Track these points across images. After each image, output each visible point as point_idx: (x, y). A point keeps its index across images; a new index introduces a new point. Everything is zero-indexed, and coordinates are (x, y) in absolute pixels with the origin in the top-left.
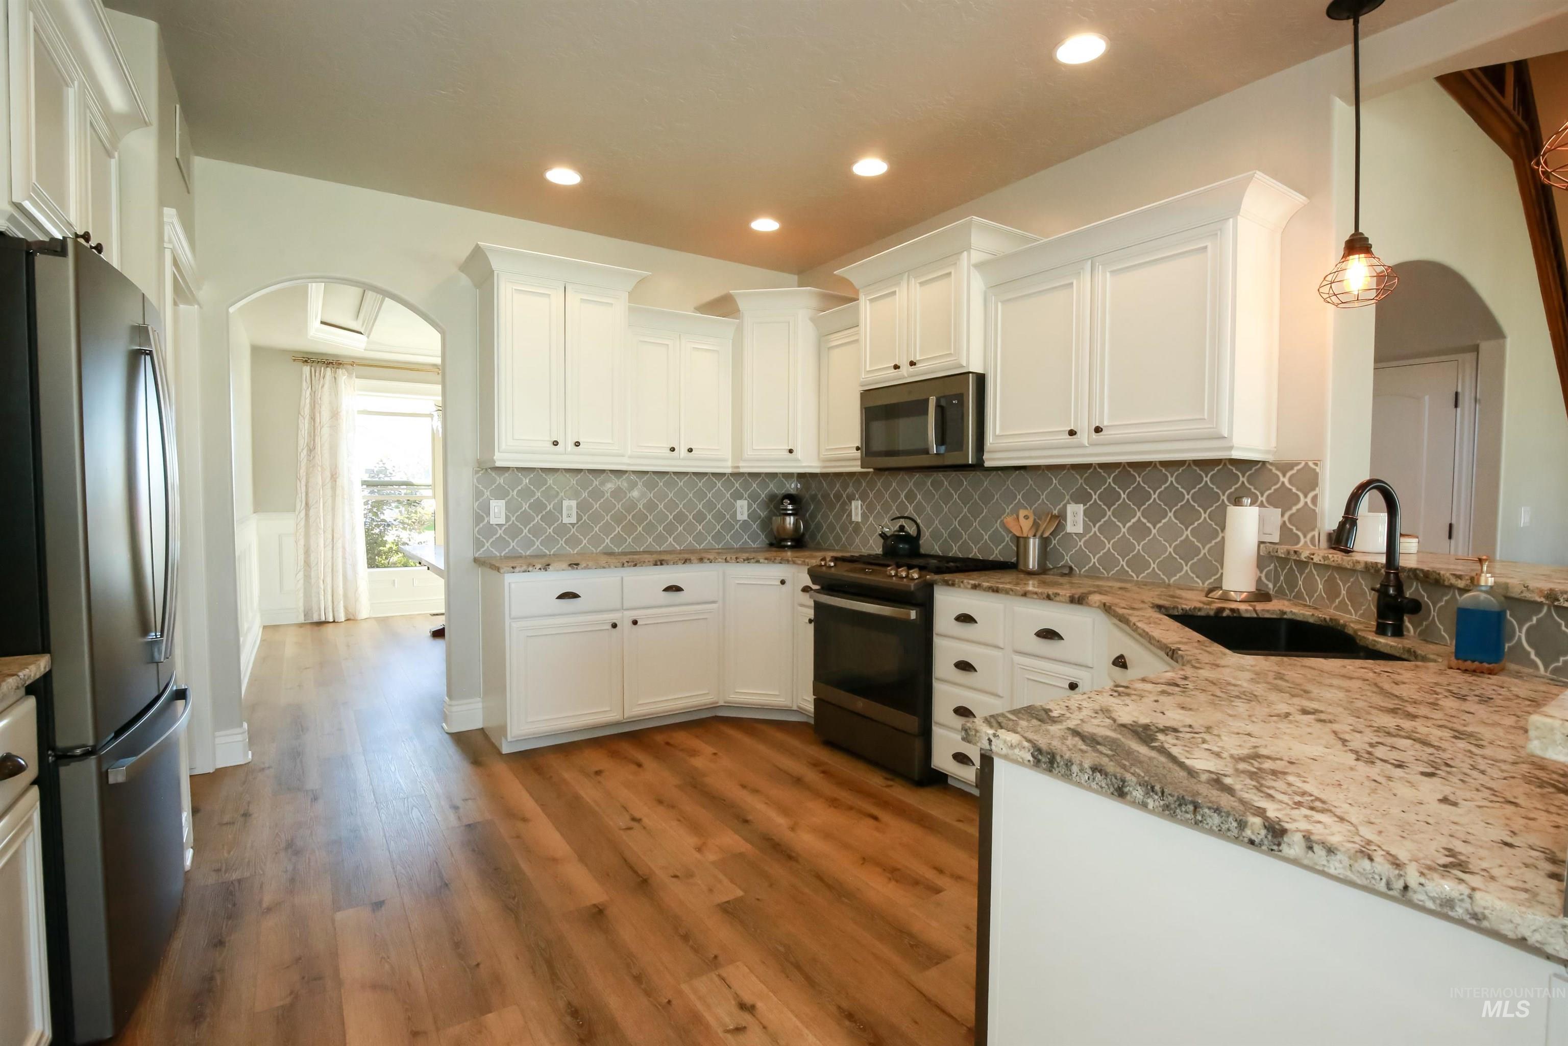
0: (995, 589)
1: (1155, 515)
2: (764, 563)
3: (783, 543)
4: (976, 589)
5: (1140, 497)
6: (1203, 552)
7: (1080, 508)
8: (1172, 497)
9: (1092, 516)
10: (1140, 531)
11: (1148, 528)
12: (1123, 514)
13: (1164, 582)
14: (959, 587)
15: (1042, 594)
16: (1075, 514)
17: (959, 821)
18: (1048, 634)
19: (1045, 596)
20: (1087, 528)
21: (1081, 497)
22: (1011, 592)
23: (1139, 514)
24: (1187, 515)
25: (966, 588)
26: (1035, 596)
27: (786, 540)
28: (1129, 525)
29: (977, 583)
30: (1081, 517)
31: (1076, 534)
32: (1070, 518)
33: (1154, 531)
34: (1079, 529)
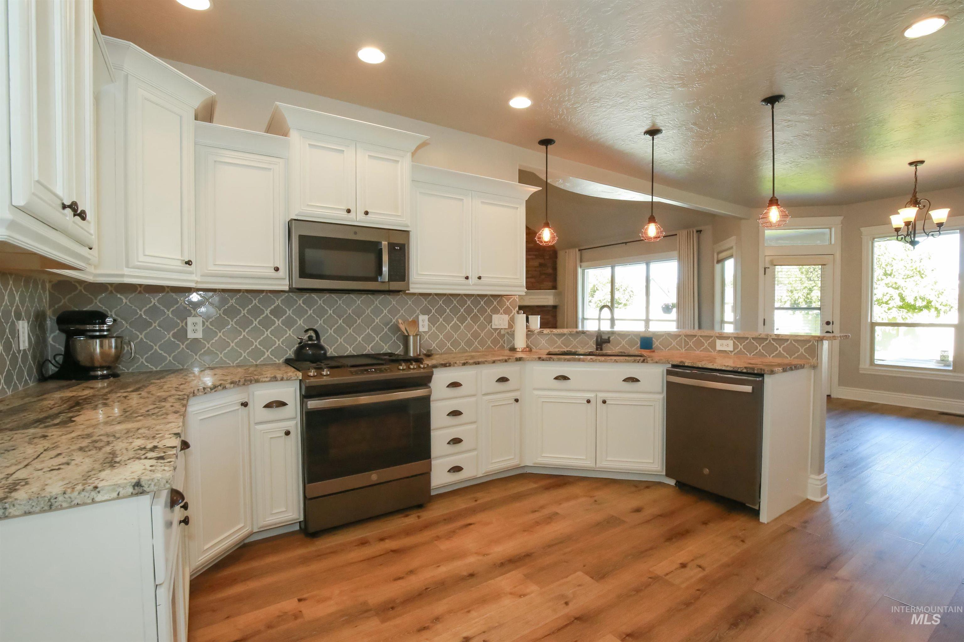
0: (477, 362)
1: (462, 320)
2: (230, 388)
3: (92, 373)
4: (465, 365)
5: (455, 311)
6: (482, 335)
7: (426, 317)
8: (469, 311)
9: (432, 321)
10: (456, 328)
11: (460, 326)
12: (448, 320)
14: (454, 366)
15: (502, 360)
16: (423, 321)
18: (503, 380)
19: (504, 361)
20: (430, 328)
21: (426, 312)
22: (486, 363)
23: (455, 319)
24: (475, 319)
25: (459, 366)
26: (499, 362)
27: (94, 369)
28: (451, 325)
29: (465, 362)
30: (427, 322)
31: (423, 332)
32: (421, 323)
33: (462, 327)
34: (426, 329)
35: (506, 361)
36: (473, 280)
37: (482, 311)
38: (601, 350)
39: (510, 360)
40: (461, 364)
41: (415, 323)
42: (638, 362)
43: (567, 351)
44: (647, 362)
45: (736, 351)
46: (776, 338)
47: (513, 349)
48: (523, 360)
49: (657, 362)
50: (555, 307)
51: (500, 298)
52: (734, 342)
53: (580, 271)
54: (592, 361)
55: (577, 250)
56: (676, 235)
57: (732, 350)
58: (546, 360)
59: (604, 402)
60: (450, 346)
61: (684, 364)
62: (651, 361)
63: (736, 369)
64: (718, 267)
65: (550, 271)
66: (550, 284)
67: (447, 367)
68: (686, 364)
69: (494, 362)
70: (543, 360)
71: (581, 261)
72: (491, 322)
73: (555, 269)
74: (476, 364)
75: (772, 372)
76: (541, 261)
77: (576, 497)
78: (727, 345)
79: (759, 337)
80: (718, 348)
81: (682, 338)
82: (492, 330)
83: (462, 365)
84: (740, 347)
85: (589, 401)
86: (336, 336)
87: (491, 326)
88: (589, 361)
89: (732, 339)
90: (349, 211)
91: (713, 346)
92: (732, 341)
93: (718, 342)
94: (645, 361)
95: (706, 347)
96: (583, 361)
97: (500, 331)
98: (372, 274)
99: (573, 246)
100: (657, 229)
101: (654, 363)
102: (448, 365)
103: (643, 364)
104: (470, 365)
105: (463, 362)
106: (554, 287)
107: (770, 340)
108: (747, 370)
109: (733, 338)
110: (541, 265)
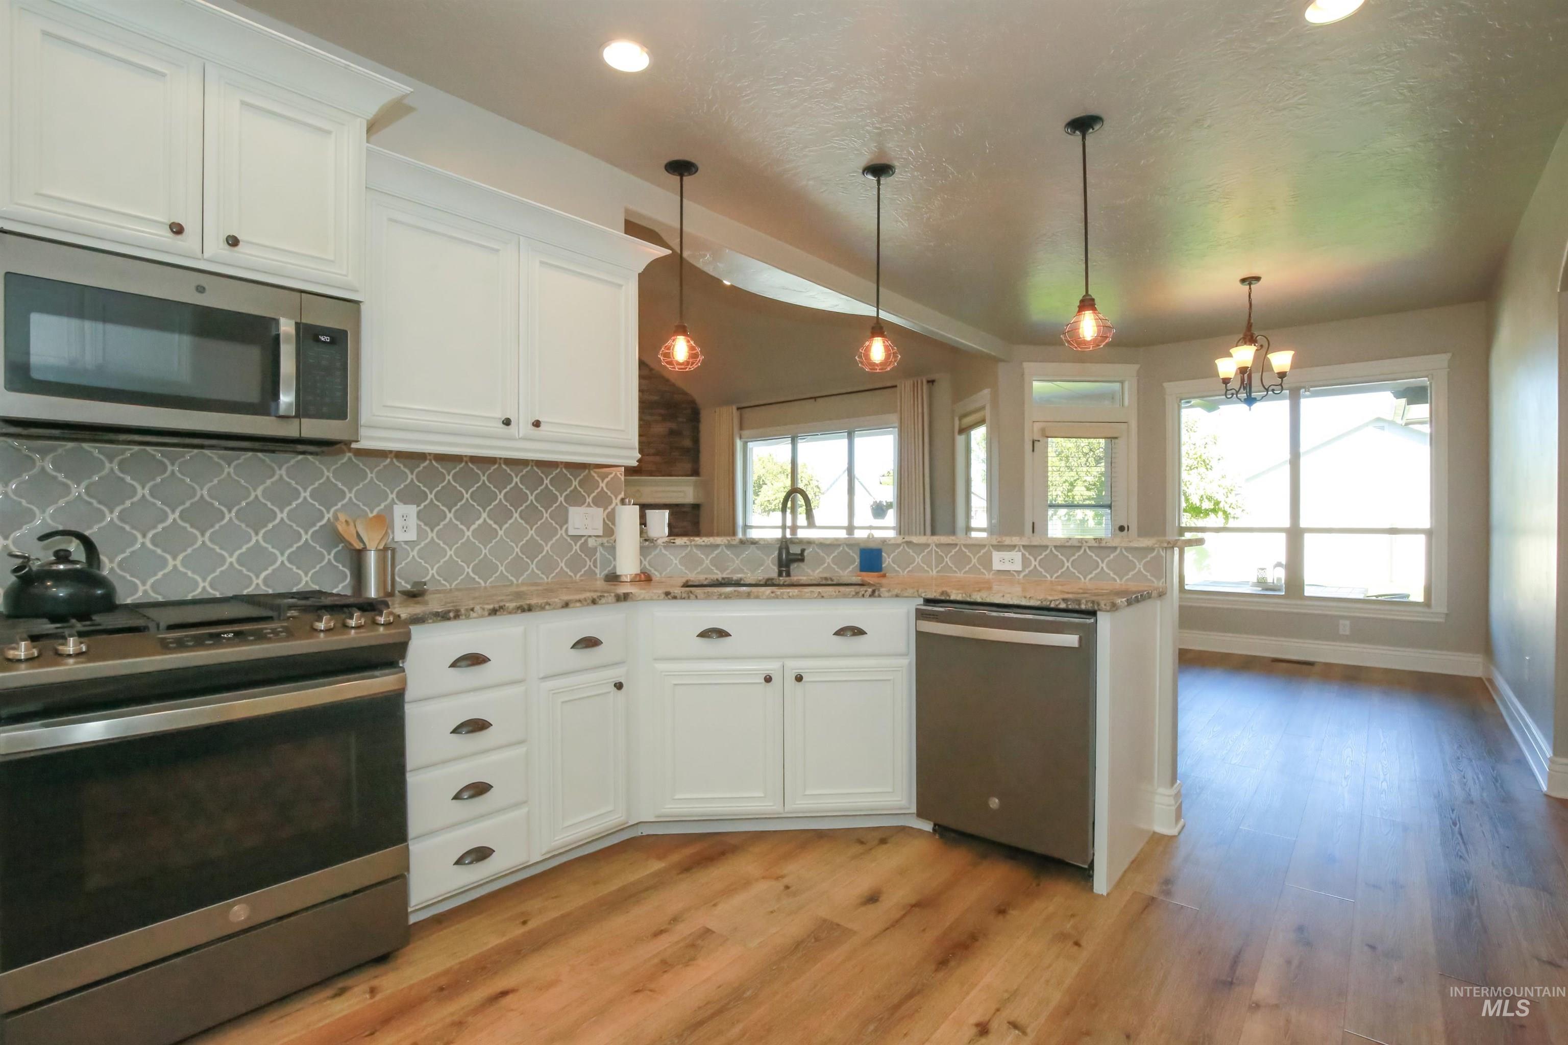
0: (526, 607)
1: (501, 516)
4: (495, 614)
5: (484, 496)
6: (546, 549)
7: (412, 510)
8: (517, 498)
9: (428, 518)
10: (485, 534)
11: (495, 529)
12: (466, 516)
13: (512, 582)
14: (468, 617)
15: (585, 600)
16: (405, 517)
17: (524, 923)
18: (589, 643)
19: (589, 601)
20: (421, 533)
21: (410, 496)
22: (547, 607)
23: (484, 515)
24: (531, 516)
25: (480, 616)
26: (578, 604)
28: (473, 527)
29: (497, 606)
30: (413, 521)
31: (406, 542)
32: (398, 522)
33: (501, 533)
34: (412, 536)
35: (594, 602)
36: (522, 427)
37: (547, 499)
38: (788, 575)
39: (603, 601)
40: (486, 613)
41: (384, 521)
42: (863, 595)
43: (723, 579)
44: (879, 596)
45: (1027, 571)
46: (1096, 545)
47: (613, 578)
48: (633, 600)
49: (897, 596)
50: (696, 507)
51: (587, 471)
52: (1023, 555)
53: (739, 444)
54: (774, 598)
55: (734, 408)
56: (896, 386)
57: (1020, 569)
58: (682, 598)
59: (799, 678)
60: (471, 574)
61: (950, 597)
62: (887, 594)
63: (1045, 604)
64: (960, 439)
65: (687, 443)
66: (688, 466)
67: (449, 619)
68: (953, 597)
69: (566, 605)
70: (675, 598)
71: (741, 428)
72: (566, 522)
73: (696, 441)
74: (523, 611)
75: (1114, 607)
76: (673, 426)
77: (747, 883)
78: (1012, 561)
79: (1067, 544)
80: (997, 566)
81: (932, 549)
82: (569, 539)
83: (490, 614)
84: (1034, 563)
85: (768, 679)
86: (159, 551)
87: (567, 530)
88: (769, 598)
89: (1019, 551)
90: (177, 229)
91: (987, 562)
92: (1020, 553)
93: (996, 556)
94: (877, 593)
95: (974, 565)
96: (757, 597)
97: (586, 541)
98: (253, 396)
99: (728, 402)
100: (886, 347)
101: (892, 596)
102: (452, 615)
103: (872, 599)
104: (510, 613)
105: (491, 607)
106: (695, 472)
107: (1085, 550)
108: (1067, 605)
109: (1021, 548)
110: (672, 433)
